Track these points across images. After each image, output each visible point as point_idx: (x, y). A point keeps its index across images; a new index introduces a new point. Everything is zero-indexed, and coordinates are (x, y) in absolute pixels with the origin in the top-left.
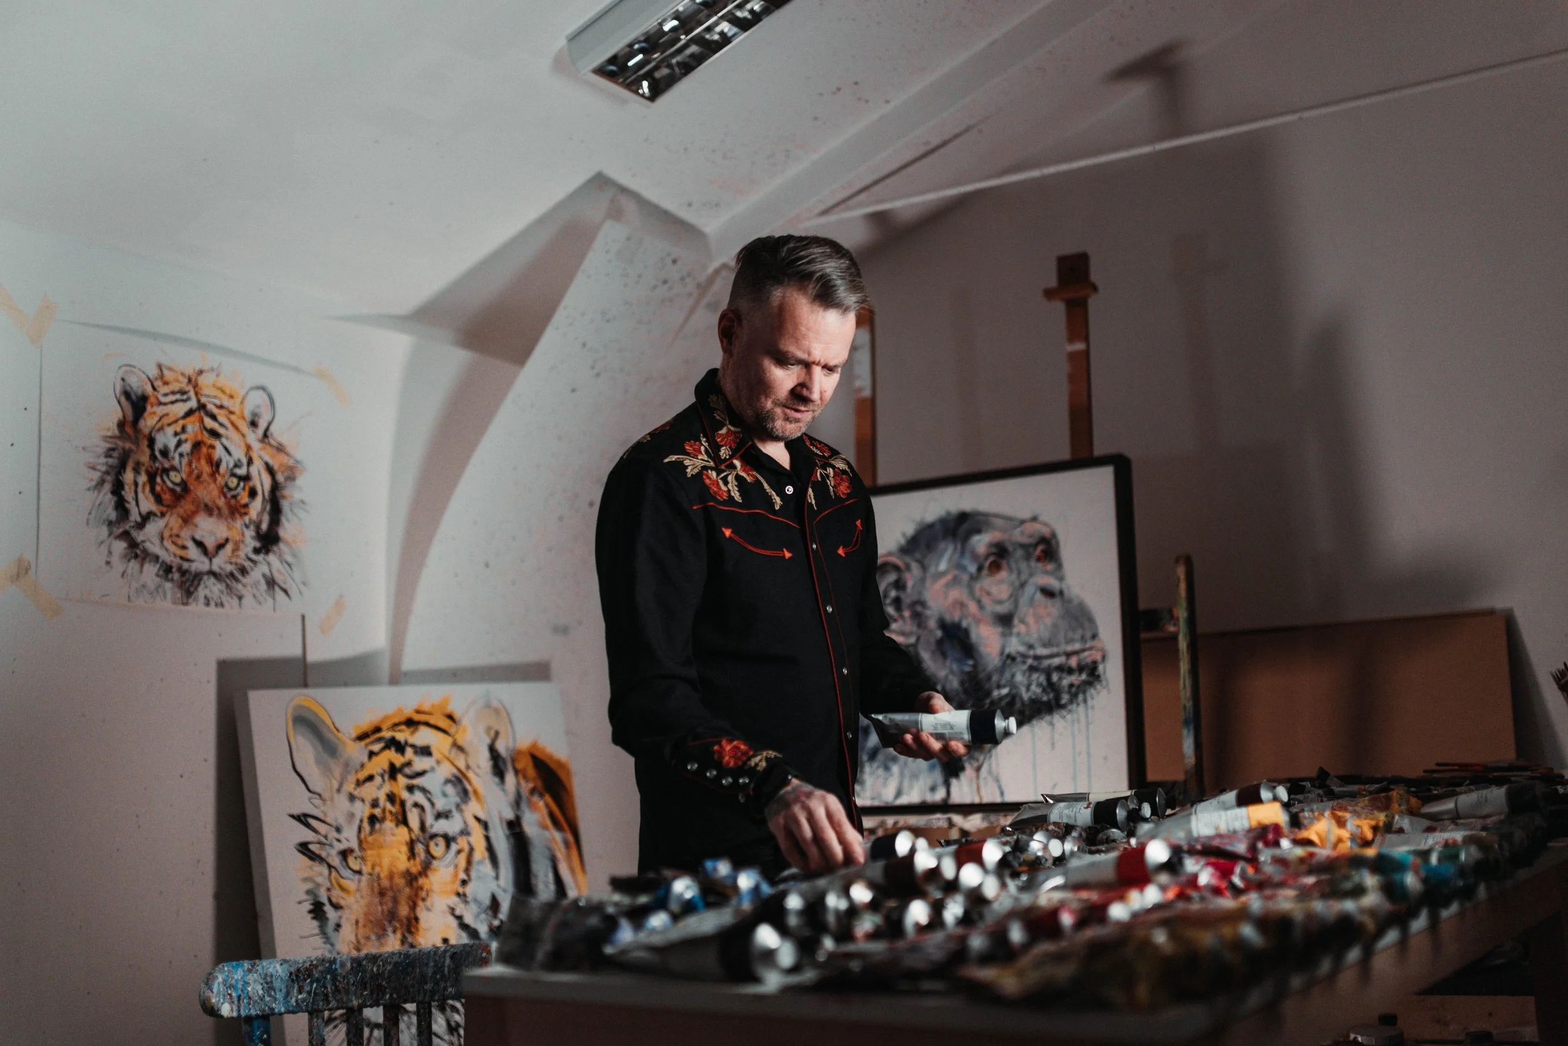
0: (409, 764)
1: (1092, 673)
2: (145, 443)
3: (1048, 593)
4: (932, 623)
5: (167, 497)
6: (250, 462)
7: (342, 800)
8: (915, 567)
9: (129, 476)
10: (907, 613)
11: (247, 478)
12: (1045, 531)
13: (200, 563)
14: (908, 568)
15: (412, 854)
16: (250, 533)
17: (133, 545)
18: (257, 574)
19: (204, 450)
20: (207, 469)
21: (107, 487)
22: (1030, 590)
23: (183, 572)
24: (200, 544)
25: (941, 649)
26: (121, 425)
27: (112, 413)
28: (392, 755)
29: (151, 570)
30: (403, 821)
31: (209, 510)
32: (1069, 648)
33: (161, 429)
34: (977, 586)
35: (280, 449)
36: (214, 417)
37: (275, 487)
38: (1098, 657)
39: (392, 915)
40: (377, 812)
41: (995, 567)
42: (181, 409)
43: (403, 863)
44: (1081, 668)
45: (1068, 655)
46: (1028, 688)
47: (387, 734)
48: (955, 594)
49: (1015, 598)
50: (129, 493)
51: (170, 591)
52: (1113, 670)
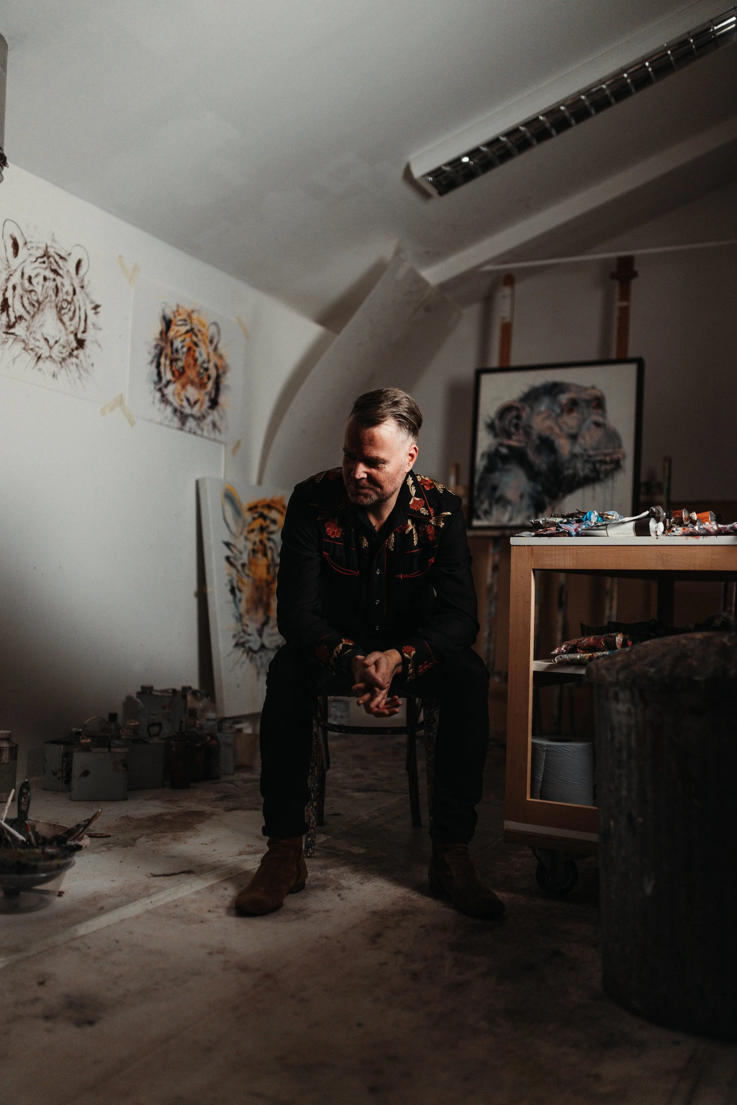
0: (268, 527)
1: (617, 465)
2: (169, 345)
3: (597, 424)
4: (535, 437)
5: (176, 373)
6: (209, 361)
7: (242, 538)
8: (528, 409)
9: (163, 360)
10: (521, 431)
11: (207, 369)
12: (598, 394)
13: (188, 410)
14: (523, 409)
15: (268, 572)
16: (207, 398)
17: (163, 395)
18: (209, 420)
19: (192, 352)
20: (192, 362)
21: (155, 364)
22: (588, 423)
23: (182, 413)
24: (188, 400)
25: (538, 450)
26: (161, 333)
27: (158, 327)
28: (260, 521)
29: (169, 410)
30: (265, 555)
31: (192, 383)
32: (606, 451)
33: (176, 338)
34: (560, 420)
35: (221, 357)
36: (196, 335)
37: (218, 377)
38: (620, 456)
39: (260, 600)
40: (256, 548)
41: (570, 411)
42: (184, 329)
43: (265, 576)
44: (612, 461)
45: (605, 455)
46: (583, 470)
47: (260, 510)
48: (548, 423)
49: (580, 426)
50: (162, 368)
51: (176, 422)
52: (628, 464)
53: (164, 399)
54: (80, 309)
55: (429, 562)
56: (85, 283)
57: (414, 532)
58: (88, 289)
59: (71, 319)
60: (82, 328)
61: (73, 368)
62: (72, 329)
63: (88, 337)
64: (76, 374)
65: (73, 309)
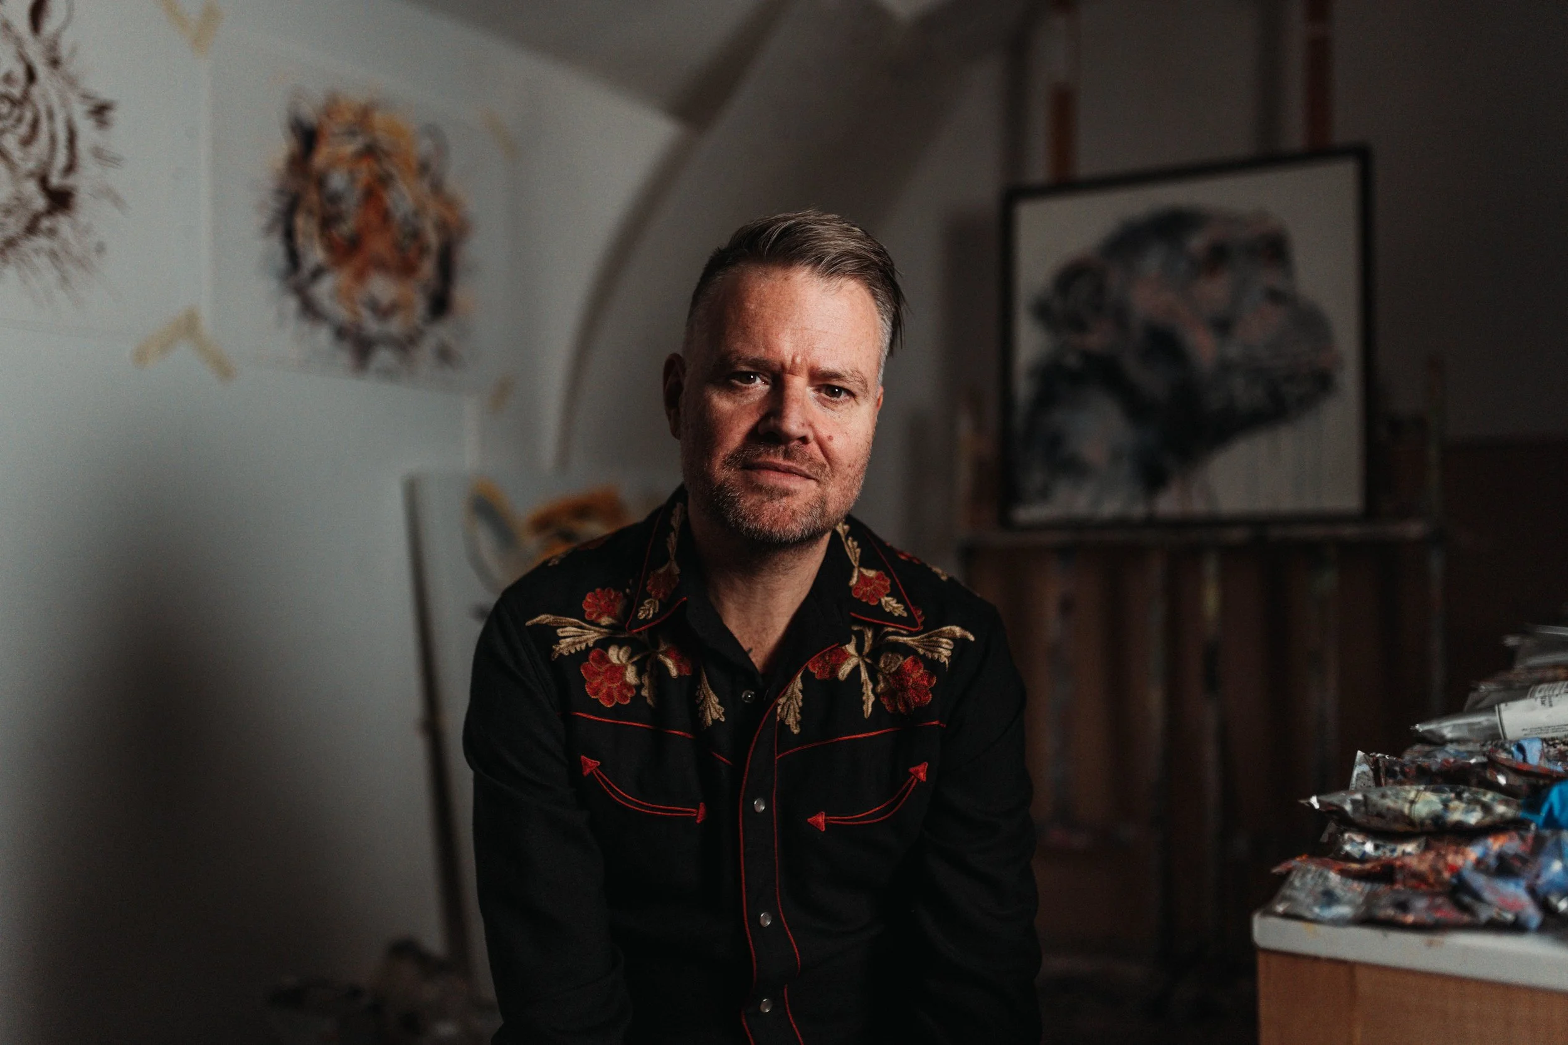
1: (1325, 383)
2: (315, 186)
3: (1275, 295)
4: (1138, 329)
5: (339, 249)
6: (421, 215)
9: (300, 222)
11: (416, 234)
12: (1274, 229)
14: (1111, 269)
16: (420, 296)
17: (307, 302)
18: (430, 343)
19: (375, 198)
20: (377, 221)
21: (279, 234)
22: (1254, 293)
23: (358, 336)
24: (373, 305)
25: (1147, 357)
26: (292, 160)
27: (282, 146)
29: (324, 333)
31: (382, 266)
32: (1297, 352)
33: (332, 170)
34: (1192, 291)
36: (384, 160)
37: (447, 247)
41: (1214, 269)
45: (1297, 362)
47: (561, 523)
48: (1166, 297)
49: (1235, 302)
50: (300, 240)
51: (344, 357)
52: (1349, 379)
53: (310, 310)
54: (51, 115)
55: (911, 774)
56: (64, 52)
57: (864, 675)
58: (72, 67)
59: (27, 142)
60: (61, 159)
61: (42, 261)
62: (31, 165)
63: (84, 183)
64: (50, 276)
65: (28, 116)
